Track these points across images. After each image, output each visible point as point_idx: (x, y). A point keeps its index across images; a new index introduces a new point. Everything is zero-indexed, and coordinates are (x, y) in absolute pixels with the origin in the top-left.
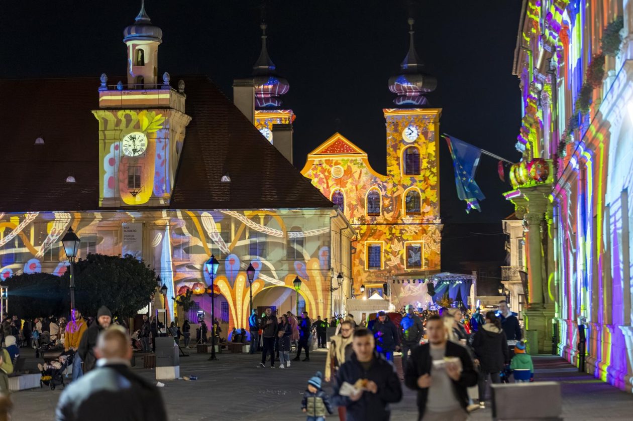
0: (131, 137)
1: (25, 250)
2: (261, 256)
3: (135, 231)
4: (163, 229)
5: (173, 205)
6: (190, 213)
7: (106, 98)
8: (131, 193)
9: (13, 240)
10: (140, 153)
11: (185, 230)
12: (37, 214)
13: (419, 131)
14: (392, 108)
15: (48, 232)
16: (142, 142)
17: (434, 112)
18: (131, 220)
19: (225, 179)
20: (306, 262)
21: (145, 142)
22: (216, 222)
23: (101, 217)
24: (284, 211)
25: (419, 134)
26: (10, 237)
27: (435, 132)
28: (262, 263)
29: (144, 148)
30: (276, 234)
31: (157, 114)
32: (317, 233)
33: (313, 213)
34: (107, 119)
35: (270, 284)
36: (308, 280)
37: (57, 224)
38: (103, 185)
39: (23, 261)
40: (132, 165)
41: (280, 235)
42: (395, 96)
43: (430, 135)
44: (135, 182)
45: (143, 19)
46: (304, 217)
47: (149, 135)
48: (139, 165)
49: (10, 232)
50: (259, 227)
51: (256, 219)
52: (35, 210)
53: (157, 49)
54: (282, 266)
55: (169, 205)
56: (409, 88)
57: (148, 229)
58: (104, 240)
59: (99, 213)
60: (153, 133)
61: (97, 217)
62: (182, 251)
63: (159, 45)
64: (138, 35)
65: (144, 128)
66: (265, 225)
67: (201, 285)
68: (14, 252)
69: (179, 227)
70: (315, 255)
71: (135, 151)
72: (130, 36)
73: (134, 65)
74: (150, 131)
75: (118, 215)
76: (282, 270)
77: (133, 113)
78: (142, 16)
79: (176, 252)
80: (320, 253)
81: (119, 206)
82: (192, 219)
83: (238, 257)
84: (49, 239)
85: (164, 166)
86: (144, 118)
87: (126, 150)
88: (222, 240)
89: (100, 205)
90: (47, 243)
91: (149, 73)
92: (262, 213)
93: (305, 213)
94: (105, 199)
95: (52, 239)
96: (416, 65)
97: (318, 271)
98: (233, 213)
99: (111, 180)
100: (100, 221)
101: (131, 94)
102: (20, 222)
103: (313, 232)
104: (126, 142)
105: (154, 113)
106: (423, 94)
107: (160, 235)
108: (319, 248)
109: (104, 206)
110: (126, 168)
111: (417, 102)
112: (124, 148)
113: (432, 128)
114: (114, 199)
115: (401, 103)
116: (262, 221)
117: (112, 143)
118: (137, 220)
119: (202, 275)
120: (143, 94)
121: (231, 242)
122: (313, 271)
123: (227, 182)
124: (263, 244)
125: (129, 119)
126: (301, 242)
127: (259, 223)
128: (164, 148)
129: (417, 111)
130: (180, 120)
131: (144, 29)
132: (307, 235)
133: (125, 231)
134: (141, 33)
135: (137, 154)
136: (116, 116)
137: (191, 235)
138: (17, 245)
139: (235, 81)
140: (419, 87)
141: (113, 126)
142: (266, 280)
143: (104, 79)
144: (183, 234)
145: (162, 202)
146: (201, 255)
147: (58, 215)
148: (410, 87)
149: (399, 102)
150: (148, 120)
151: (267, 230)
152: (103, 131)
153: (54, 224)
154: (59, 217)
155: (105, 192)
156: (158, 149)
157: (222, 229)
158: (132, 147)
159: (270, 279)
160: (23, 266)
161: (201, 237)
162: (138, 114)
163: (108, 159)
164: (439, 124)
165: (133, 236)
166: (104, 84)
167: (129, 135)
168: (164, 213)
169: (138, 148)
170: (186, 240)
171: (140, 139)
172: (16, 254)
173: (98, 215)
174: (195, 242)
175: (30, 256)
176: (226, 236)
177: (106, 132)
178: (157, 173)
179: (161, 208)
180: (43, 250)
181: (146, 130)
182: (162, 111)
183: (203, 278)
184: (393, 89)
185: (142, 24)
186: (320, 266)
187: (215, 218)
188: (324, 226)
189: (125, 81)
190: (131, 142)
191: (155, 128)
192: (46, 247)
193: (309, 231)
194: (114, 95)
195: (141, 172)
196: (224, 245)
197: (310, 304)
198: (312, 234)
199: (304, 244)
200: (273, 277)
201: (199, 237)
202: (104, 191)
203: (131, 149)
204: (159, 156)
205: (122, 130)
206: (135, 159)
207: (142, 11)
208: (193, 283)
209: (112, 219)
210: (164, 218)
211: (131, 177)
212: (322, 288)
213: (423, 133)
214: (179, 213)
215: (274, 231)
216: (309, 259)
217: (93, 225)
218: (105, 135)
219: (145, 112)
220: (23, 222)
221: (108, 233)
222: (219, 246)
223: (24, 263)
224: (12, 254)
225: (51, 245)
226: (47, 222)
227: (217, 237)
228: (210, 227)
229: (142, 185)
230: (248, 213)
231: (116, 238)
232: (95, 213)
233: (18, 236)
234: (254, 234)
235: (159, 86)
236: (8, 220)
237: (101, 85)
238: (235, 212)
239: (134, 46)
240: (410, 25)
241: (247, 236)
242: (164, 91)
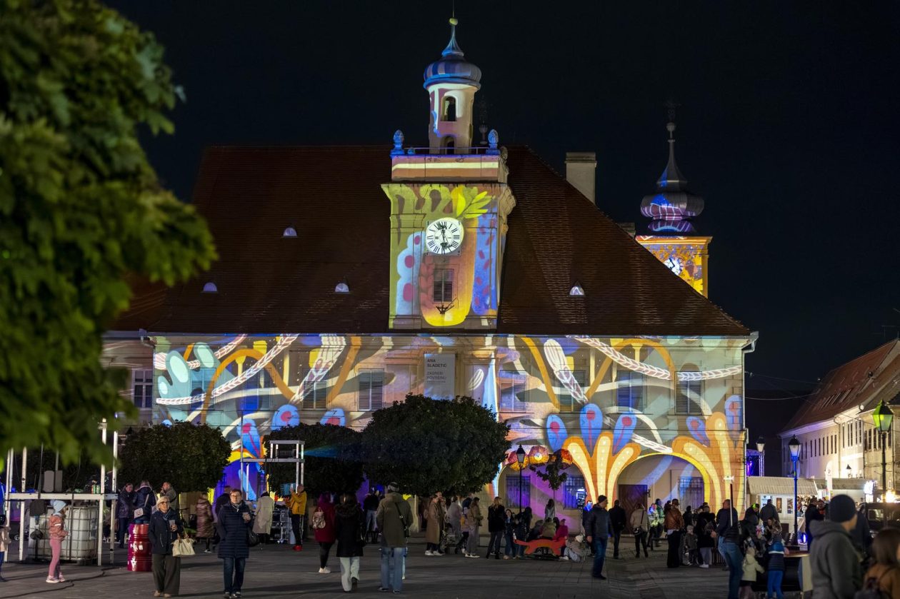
0: (439, 224)
1: (274, 391)
2: (635, 406)
3: (444, 366)
4: (485, 363)
5: (501, 329)
6: (528, 341)
7: (402, 166)
8: (438, 308)
9: (257, 376)
10: (452, 249)
11: (519, 366)
12: (295, 337)
13: (681, 264)
14: (648, 235)
15: (311, 365)
16: (456, 233)
17: (702, 242)
18: (437, 350)
19: (577, 291)
20: (706, 418)
21: (460, 232)
22: (566, 355)
23: (391, 343)
24: (672, 341)
25: (682, 268)
26: (252, 372)
27: (703, 266)
28: (637, 418)
29: (459, 241)
30: (658, 374)
31: (480, 192)
32: (722, 375)
33: (717, 344)
34: (404, 197)
35: (650, 450)
36: (709, 446)
37: (325, 353)
38: (395, 295)
39: (271, 407)
40: (439, 267)
41: (666, 376)
42: (649, 220)
43: (696, 271)
44: (443, 293)
45: (455, 52)
46: (702, 350)
47: (466, 223)
48: (450, 267)
49: (253, 364)
50: (634, 364)
51: (628, 351)
52: (292, 331)
53: (473, 98)
54: (668, 423)
55: (495, 327)
56: (670, 211)
57: (463, 362)
58: (395, 378)
59: (390, 338)
60: (472, 219)
61: (385, 344)
62: (514, 397)
63: (476, 94)
64: (448, 75)
65: (459, 212)
66: (642, 360)
67: (544, 449)
68: (258, 394)
69: (509, 360)
70: (718, 408)
71: (444, 245)
72: (436, 76)
73: (441, 120)
74: (468, 217)
75: (418, 342)
76: (668, 430)
77: (443, 189)
78: (453, 49)
79: (505, 398)
80: (727, 404)
81: (419, 327)
82: (529, 350)
83: (600, 408)
84: (312, 376)
85: (489, 269)
86: (460, 197)
87: (431, 244)
88: (576, 382)
89: (391, 326)
90: (309, 382)
91: (463, 132)
92: (637, 343)
93: (704, 344)
94: (398, 317)
95: (316, 375)
96: (677, 181)
97: (724, 433)
98: (594, 342)
99: (407, 288)
100: (389, 350)
101: (439, 162)
102: (269, 349)
103: (716, 373)
104: (432, 231)
105: (475, 189)
106: (686, 219)
107: (480, 373)
108: (725, 398)
109: (397, 328)
110: (431, 271)
111: (680, 228)
112: (428, 241)
113: (698, 261)
114: (413, 317)
115: (659, 229)
116: (637, 354)
117: (410, 233)
118: (446, 349)
119: (545, 434)
120: (457, 161)
121: (589, 385)
122: (716, 433)
123: (579, 296)
124: (639, 389)
125: (436, 197)
126: (698, 387)
127: (633, 357)
128: (489, 242)
129: (679, 239)
130: (507, 200)
131: (458, 67)
132: (707, 377)
133: (429, 365)
134: (453, 72)
135: (447, 251)
136: (417, 193)
137: (528, 374)
138: (262, 384)
139: (568, 154)
140: (682, 209)
141: (412, 208)
142: (643, 444)
143: (398, 137)
144: (516, 372)
145: (485, 323)
146: (543, 405)
147: (326, 339)
148: (671, 209)
149: (657, 227)
150: (466, 199)
151: (645, 369)
152: (398, 216)
153: (320, 353)
154: (327, 343)
155: (399, 306)
156: (479, 244)
157: (575, 365)
158: (440, 240)
159: (650, 442)
160: (272, 416)
161: (543, 376)
162: (450, 191)
163: (404, 257)
164: (707, 256)
165: (441, 373)
166: (398, 146)
167: (435, 222)
168: (489, 340)
169: (450, 242)
170: (520, 382)
171: (453, 228)
172: (261, 397)
173: (388, 341)
174: (535, 384)
175: (283, 400)
176: (581, 376)
177: (402, 217)
178: (478, 280)
179: (484, 332)
180: (302, 392)
181: (461, 216)
182: (488, 187)
183: (546, 439)
184: (647, 211)
185: (452, 60)
186: (727, 424)
187: (565, 348)
188: (733, 364)
190: (439, 233)
191: (476, 213)
192: (307, 387)
193: (710, 372)
194: (415, 162)
195: (452, 278)
196: (578, 390)
197: (712, 483)
198: (714, 376)
199: (702, 390)
200: (655, 441)
201: (540, 377)
202: (397, 305)
203: (438, 243)
204: (481, 254)
205: (425, 215)
206: (445, 258)
207: (452, 42)
208: (531, 447)
209: (408, 347)
210: (487, 348)
211: (437, 286)
212: (730, 459)
213: (687, 268)
214: (511, 341)
215: (656, 370)
216: (710, 413)
217: (378, 355)
218: (399, 221)
219: (462, 187)
220: (273, 349)
221: (401, 367)
222: (571, 391)
223: (274, 411)
224: (254, 397)
225: (315, 384)
226: (310, 349)
227: (568, 377)
228: (557, 362)
229: (453, 299)
230: (616, 341)
231: (413, 377)
232: (384, 338)
233: (265, 370)
234: (624, 373)
235: (479, 148)
236: (251, 346)
237: (394, 147)
238: (597, 340)
239: (442, 92)
240: (669, 132)
241: (614, 376)
242: (490, 157)
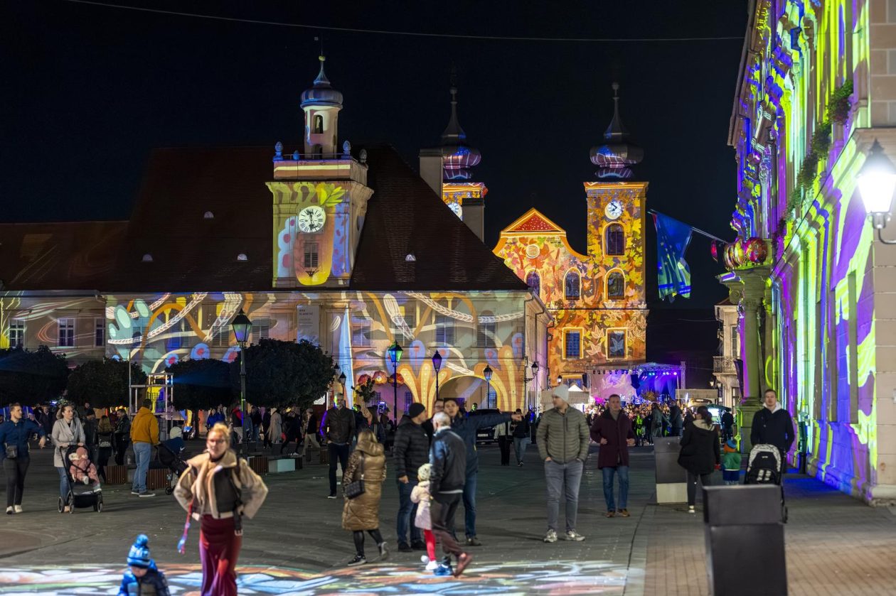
0: (308, 211)
1: (192, 334)
2: (448, 342)
3: (311, 314)
4: (341, 311)
5: (352, 287)
6: (372, 295)
7: (281, 168)
8: (308, 272)
9: (179, 323)
10: (318, 229)
11: (366, 314)
12: (205, 295)
13: (623, 206)
14: (594, 181)
15: (217, 314)
16: (320, 217)
17: (640, 186)
18: (308, 302)
19: (410, 258)
20: (498, 349)
21: (323, 216)
22: (399, 305)
23: (274, 298)
24: (474, 294)
25: (624, 210)
26: (176, 320)
27: (641, 207)
28: (450, 351)
29: (322, 223)
30: (464, 318)
31: (336, 187)
32: (510, 318)
33: (506, 296)
34: (282, 191)
35: (458, 373)
36: (500, 370)
37: (227, 306)
38: (277, 264)
39: (190, 345)
40: (309, 242)
41: (470, 319)
42: (597, 168)
43: (635, 211)
44: (311, 261)
45: (322, 82)
46: (496, 301)
47: (327, 210)
48: (316, 242)
49: (176, 314)
50: (447, 311)
51: (443, 302)
52: (203, 290)
53: (337, 115)
54: (472, 353)
55: (348, 286)
56: (613, 160)
57: (326, 311)
58: (277, 323)
59: (273, 294)
60: (331, 207)
61: (270, 298)
62: (362, 336)
63: (340, 112)
64: (316, 100)
65: (322, 202)
66: (453, 308)
67: (383, 373)
68: (180, 336)
69: (359, 310)
70: (507, 342)
71: (312, 226)
72: (307, 101)
73: (312, 133)
74: (329, 205)
75: (293, 296)
76: (471, 358)
77: (310, 185)
78: (321, 79)
79: (356, 337)
80: (514, 339)
81: (294, 286)
82: (373, 302)
83: (424, 343)
84: (218, 322)
85: (343, 243)
86: (322, 191)
87: (303, 225)
88: (406, 325)
89: (274, 286)
90: (216, 327)
91: (329, 142)
92: (450, 296)
93: (497, 296)
94: (279, 279)
95: (221, 322)
96: (620, 134)
97: (511, 360)
98: (419, 296)
99: (286, 258)
100: (273, 303)
101: (308, 165)
102: (187, 303)
103: (506, 317)
104: (302, 215)
105: (333, 185)
106: (628, 166)
107: (338, 319)
108: (512, 335)
109: (278, 287)
110: (302, 245)
111: (621, 175)
112: (300, 223)
113: (637, 203)
114: (289, 279)
115: (604, 176)
116: (450, 304)
117: (287, 218)
118: (314, 302)
119: (384, 362)
120: (321, 164)
121: (415, 327)
122: (505, 360)
123: (413, 262)
124: (451, 330)
125: (305, 189)
126: (492, 327)
127: (447, 306)
128: (343, 224)
129: (620, 184)
130: (361, 192)
131: (323, 94)
132: (500, 320)
133: (300, 314)
134: (320, 97)
135: (314, 230)
136: (291, 188)
137: (372, 319)
138: (183, 328)
139: (421, 151)
140: (623, 158)
141: (288, 199)
142: (453, 369)
143: (279, 147)
144: (363, 318)
145: (341, 283)
146: (383, 341)
147: (228, 296)
148: (614, 158)
149: (602, 174)
150: (327, 192)
151: (455, 314)
152: (278, 205)
153: (224, 306)
154: (229, 298)
155: (280, 271)
156: (337, 224)
157: (406, 312)
158: (309, 223)
159: (458, 367)
160: (190, 352)
161: (383, 321)
162: (315, 186)
163: (283, 236)
164: (645, 199)
165: (309, 319)
166: (279, 154)
167: (305, 210)
168: (343, 295)
169: (316, 224)
170: (366, 325)
171: (318, 213)
172: (182, 338)
173: (272, 296)
174: (377, 326)
175: (198, 340)
176: (410, 320)
177: (281, 206)
178: (336, 251)
179: (340, 289)
180: (212, 335)
181: (323, 204)
182: (342, 183)
183: (385, 367)
184: (594, 160)
185: (321, 88)
186: (513, 354)
187: (399, 300)
188: (518, 310)
189: (302, 150)
190: (308, 217)
191: (334, 203)
192: (215, 331)
193: (502, 316)
194: (291, 166)
195: (318, 250)
196: (408, 330)
197: (502, 396)
198: (504, 319)
199: (496, 330)
200: (463, 366)
201: (381, 321)
202: (279, 270)
203: (307, 225)
204: (338, 233)
205: (298, 204)
206: (312, 235)
207: (321, 74)
208: (374, 372)
209: (287, 301)
210: (343, 301)
211: (307, 256)
212: (515, 379)
213: (627, 209)
214: (359, 295)
215: (463, 315)
216: (501, 346)
217: (266, 307)
218: (279, 210)
219: (323, 184)
220: (190, 304)
221: (283, 316)
222: (403, 331)
223: (192, 348)
224: (177, 339)
225: (221, 328)
226: (217, 303)
227: (400, 321)
228: (393, 310)
229: (319, 264)
230: (434, 295)
231: (290, 322)
232: (268, 294)
233: (185, 319)
234: (440, 318)
235: (339, 156)
236: (174, 301)
237: (275, 154)
238: (421, 294)
239: (312, 112)
240: (614, 91)
241: (434, 320)
242: (344, 161)
